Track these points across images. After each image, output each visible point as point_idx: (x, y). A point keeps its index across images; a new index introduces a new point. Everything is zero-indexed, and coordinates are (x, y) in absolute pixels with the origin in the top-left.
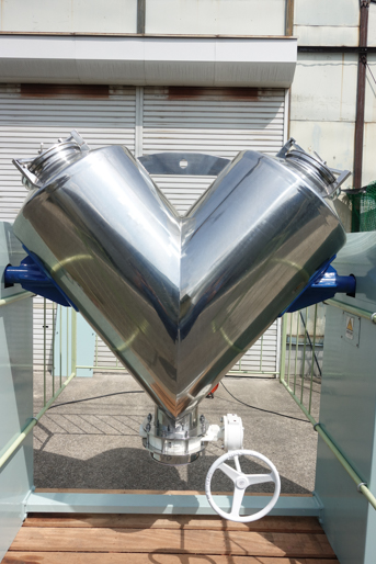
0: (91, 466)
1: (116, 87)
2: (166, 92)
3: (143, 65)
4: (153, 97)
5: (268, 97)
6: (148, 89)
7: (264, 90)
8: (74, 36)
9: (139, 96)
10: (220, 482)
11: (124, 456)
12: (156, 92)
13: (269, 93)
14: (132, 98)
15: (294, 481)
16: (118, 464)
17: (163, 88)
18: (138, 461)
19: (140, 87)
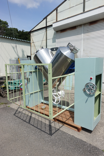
1: (78, 26)
2: (89, 24)
3: (82, 20)
4: (86, 26)
6: (85, 24)
8: (68, 18)
9: (83, 27)
12: (87, 24)
14: (81, 27)
17: (88, 23)
19: (83, 24)
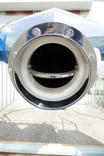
0: (22, 132)
5: (83, 13)
7: (82, 11)
10: (69, 140)
11: (34, 129)
13: (83, 12)
15: (98, 140)
16: (32, 132)
18: (39, 131)
